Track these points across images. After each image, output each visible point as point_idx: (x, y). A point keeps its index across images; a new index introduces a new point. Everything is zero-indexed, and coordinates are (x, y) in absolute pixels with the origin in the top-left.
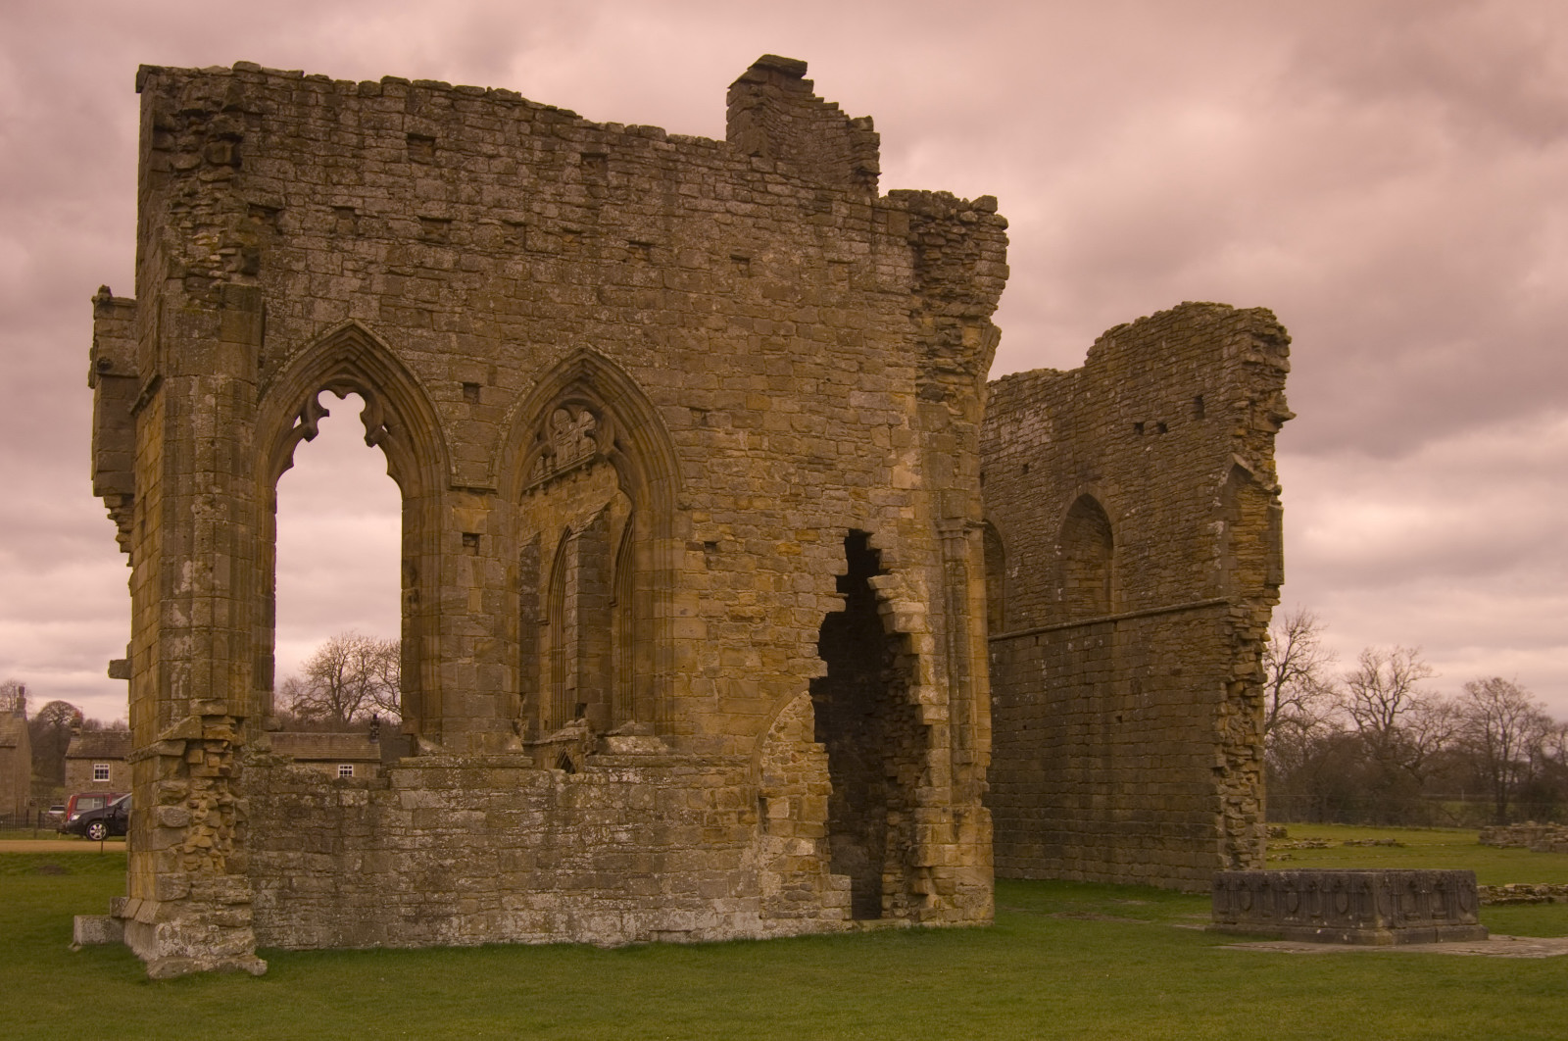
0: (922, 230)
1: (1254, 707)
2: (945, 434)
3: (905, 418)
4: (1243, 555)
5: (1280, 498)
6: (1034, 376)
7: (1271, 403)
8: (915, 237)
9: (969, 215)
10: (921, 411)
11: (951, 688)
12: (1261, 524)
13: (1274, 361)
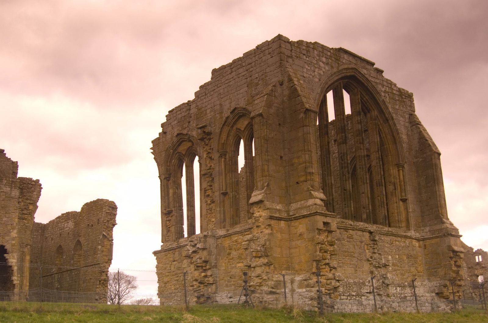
0: (22, 186)
1: (106, 286)
2: (24, 227)
3: (15, 223)
4: (104, 253)
5: (113, 241)
6: (72, 212)
7: (112, 221)
8: (21, 187)
9: (33, 183)
10: (19, 222)
11: (20, 277)
12: (108, 247)
13: (114, 212)
